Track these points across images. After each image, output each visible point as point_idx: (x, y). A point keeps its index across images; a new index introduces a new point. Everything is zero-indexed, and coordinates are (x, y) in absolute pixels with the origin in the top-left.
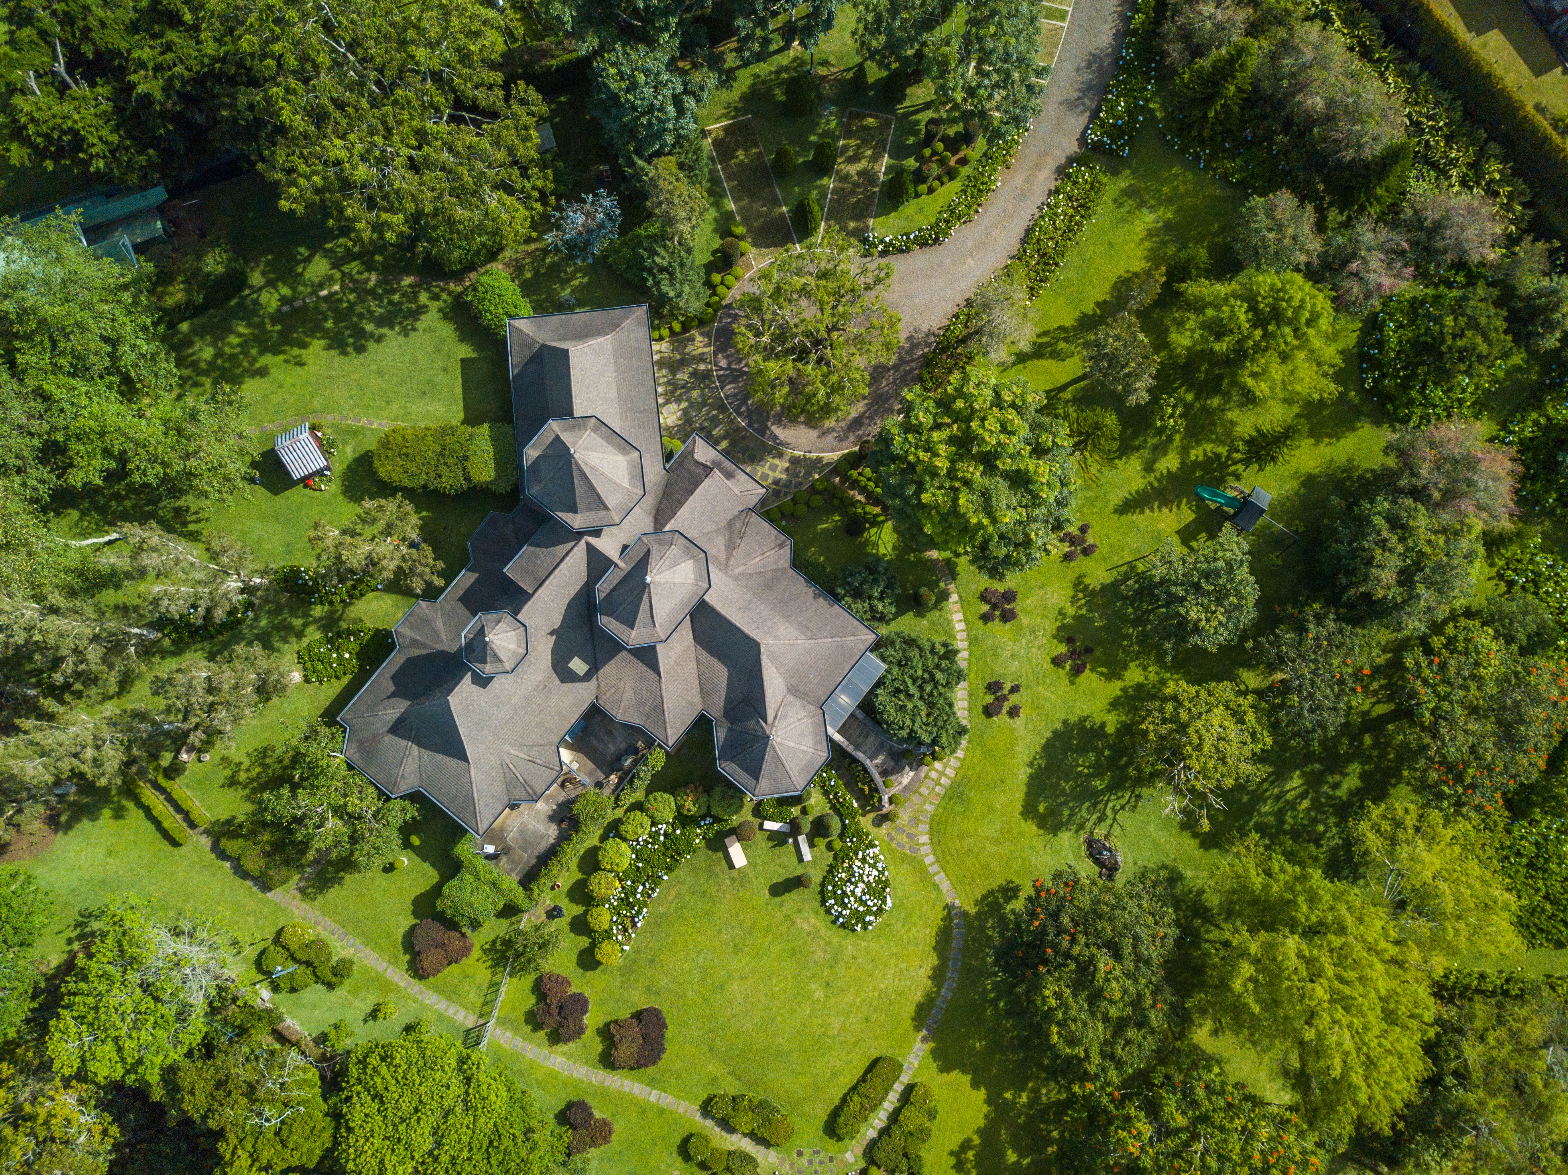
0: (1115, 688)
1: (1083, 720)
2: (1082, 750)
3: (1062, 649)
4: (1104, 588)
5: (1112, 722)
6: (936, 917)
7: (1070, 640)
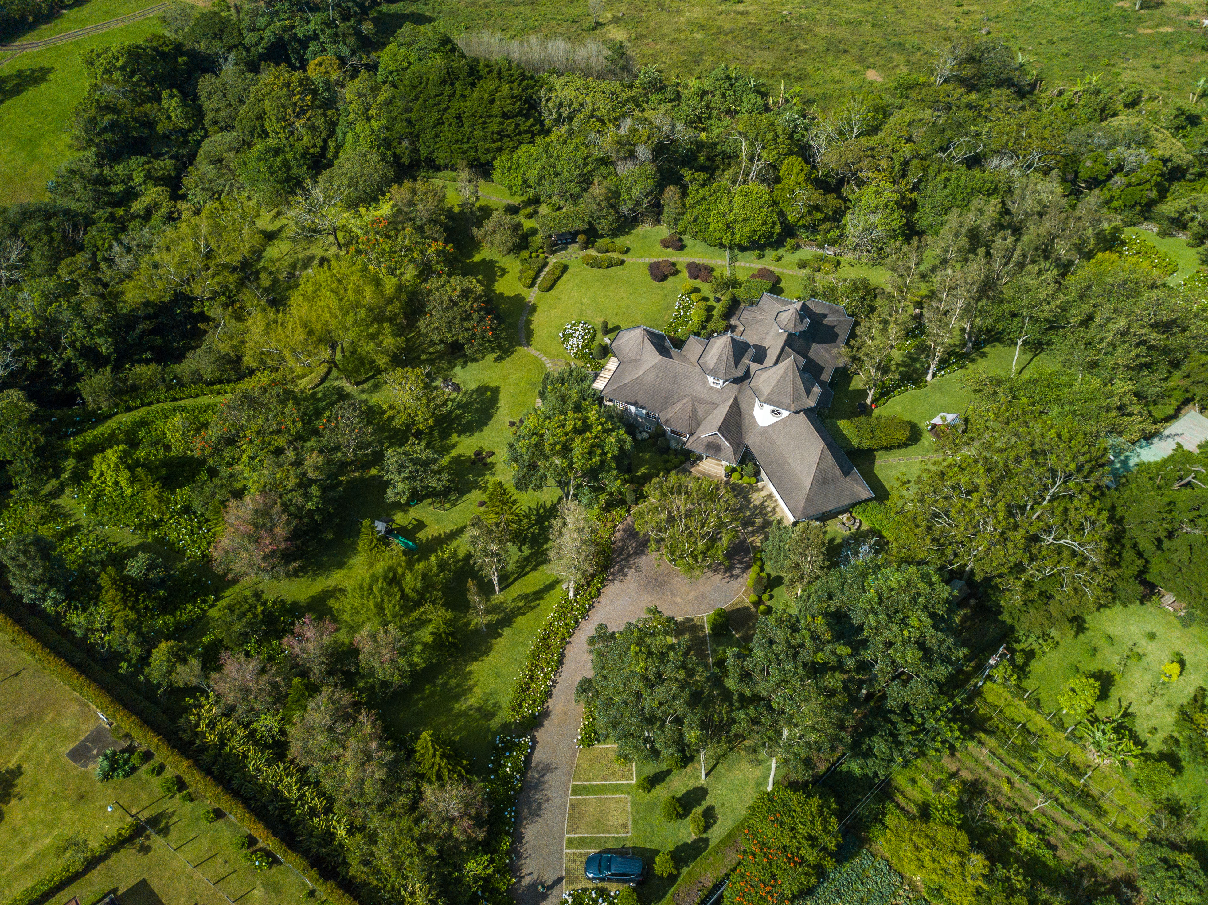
0: (454, 453)
1: (472, 434)
2: (470, 423)
3: (489, 460)
4: (469, 491)
5: (454, 438)
6: (535, 340)
7: (486, 464)
